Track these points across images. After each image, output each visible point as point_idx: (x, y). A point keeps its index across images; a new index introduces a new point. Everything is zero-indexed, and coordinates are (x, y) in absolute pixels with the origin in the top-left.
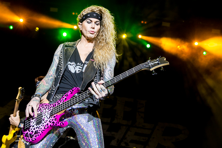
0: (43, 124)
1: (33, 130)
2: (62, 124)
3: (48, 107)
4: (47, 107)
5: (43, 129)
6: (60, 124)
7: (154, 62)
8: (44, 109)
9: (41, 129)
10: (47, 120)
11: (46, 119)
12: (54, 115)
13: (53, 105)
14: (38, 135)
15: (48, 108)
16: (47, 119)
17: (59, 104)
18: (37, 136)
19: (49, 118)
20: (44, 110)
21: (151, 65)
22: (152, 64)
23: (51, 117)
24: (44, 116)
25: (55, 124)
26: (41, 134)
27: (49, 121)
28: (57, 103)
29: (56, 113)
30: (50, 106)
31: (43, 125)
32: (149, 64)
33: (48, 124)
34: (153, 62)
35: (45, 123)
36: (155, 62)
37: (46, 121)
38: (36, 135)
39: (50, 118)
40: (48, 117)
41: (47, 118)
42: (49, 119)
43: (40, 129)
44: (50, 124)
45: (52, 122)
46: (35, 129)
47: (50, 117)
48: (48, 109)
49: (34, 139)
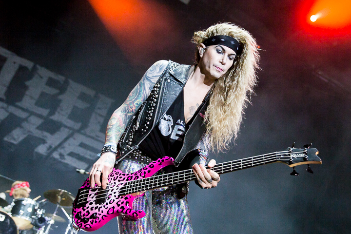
0: (107, 204)
1: (89, 209)
2: (135, 214)
3: (120, 178)
4: (117, 177)
5: (105, 213)
6: (133, 214)
7: (298, 154)
8: (113, 178)
9: (102, 212)
10: (114, 200)
11: (112, 198)
12: (127, 196)
13: (128, 177)
14: (96, 222)
15: (118, 179)
16: (115, 198)
17: (138, 177)
18: (94, 223)
19: (117, 197)
20: (113, 181)
21: (293, 158)
22: (295, 156)
23: (121, 197)
24: (110, 191)
25: (125, 211)
26: (100, 221)
27: (117, 203)
28: (135, 175)
29: (130, 193)
30: (123, 177)
31: (106, 207)
32: (289, 155)
33: (114, 207)
34: (296, 154)
35: (110, 203)
36: (300, 153)
37: (112, 201)
38: (93, 220)
39: (120, 199)
40: (117, 194)
41: (115, 196)
42: (117, 199)
43: (100, 212)
44: (117, 208)
45: (121, 205)
46: (94, 209)
47: (119, 196)
48: (119, 181)
49: (88, 226)
